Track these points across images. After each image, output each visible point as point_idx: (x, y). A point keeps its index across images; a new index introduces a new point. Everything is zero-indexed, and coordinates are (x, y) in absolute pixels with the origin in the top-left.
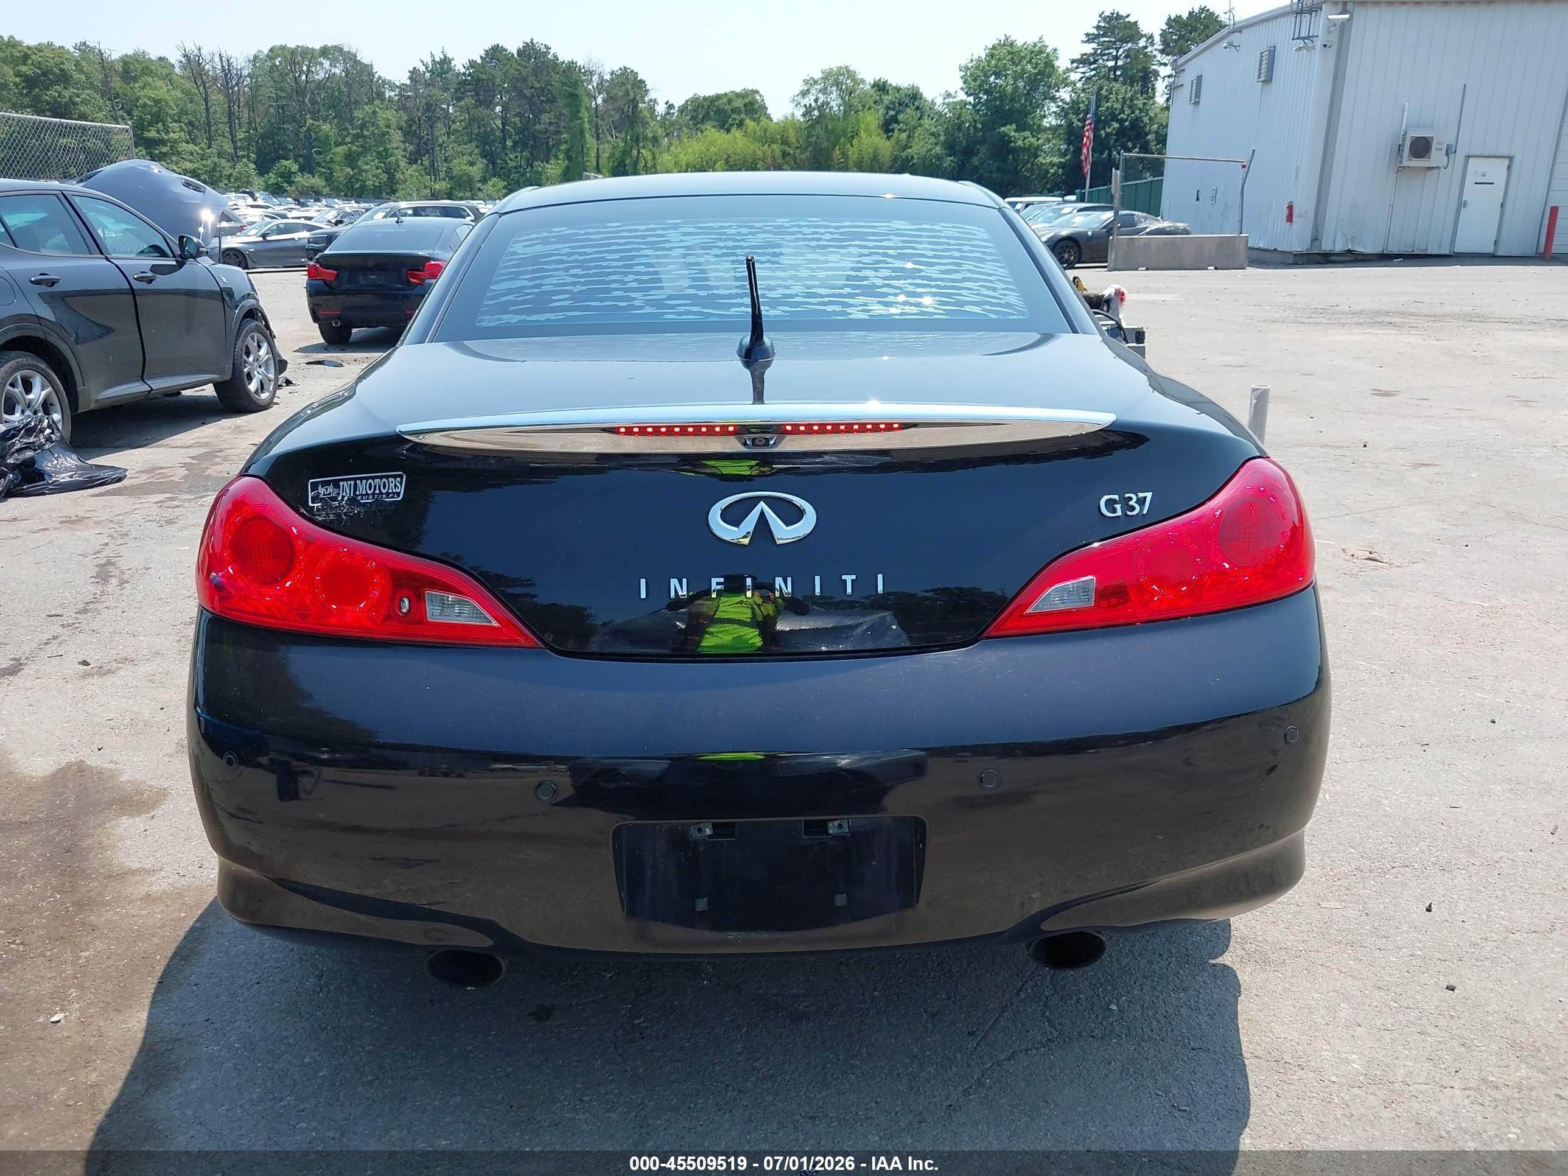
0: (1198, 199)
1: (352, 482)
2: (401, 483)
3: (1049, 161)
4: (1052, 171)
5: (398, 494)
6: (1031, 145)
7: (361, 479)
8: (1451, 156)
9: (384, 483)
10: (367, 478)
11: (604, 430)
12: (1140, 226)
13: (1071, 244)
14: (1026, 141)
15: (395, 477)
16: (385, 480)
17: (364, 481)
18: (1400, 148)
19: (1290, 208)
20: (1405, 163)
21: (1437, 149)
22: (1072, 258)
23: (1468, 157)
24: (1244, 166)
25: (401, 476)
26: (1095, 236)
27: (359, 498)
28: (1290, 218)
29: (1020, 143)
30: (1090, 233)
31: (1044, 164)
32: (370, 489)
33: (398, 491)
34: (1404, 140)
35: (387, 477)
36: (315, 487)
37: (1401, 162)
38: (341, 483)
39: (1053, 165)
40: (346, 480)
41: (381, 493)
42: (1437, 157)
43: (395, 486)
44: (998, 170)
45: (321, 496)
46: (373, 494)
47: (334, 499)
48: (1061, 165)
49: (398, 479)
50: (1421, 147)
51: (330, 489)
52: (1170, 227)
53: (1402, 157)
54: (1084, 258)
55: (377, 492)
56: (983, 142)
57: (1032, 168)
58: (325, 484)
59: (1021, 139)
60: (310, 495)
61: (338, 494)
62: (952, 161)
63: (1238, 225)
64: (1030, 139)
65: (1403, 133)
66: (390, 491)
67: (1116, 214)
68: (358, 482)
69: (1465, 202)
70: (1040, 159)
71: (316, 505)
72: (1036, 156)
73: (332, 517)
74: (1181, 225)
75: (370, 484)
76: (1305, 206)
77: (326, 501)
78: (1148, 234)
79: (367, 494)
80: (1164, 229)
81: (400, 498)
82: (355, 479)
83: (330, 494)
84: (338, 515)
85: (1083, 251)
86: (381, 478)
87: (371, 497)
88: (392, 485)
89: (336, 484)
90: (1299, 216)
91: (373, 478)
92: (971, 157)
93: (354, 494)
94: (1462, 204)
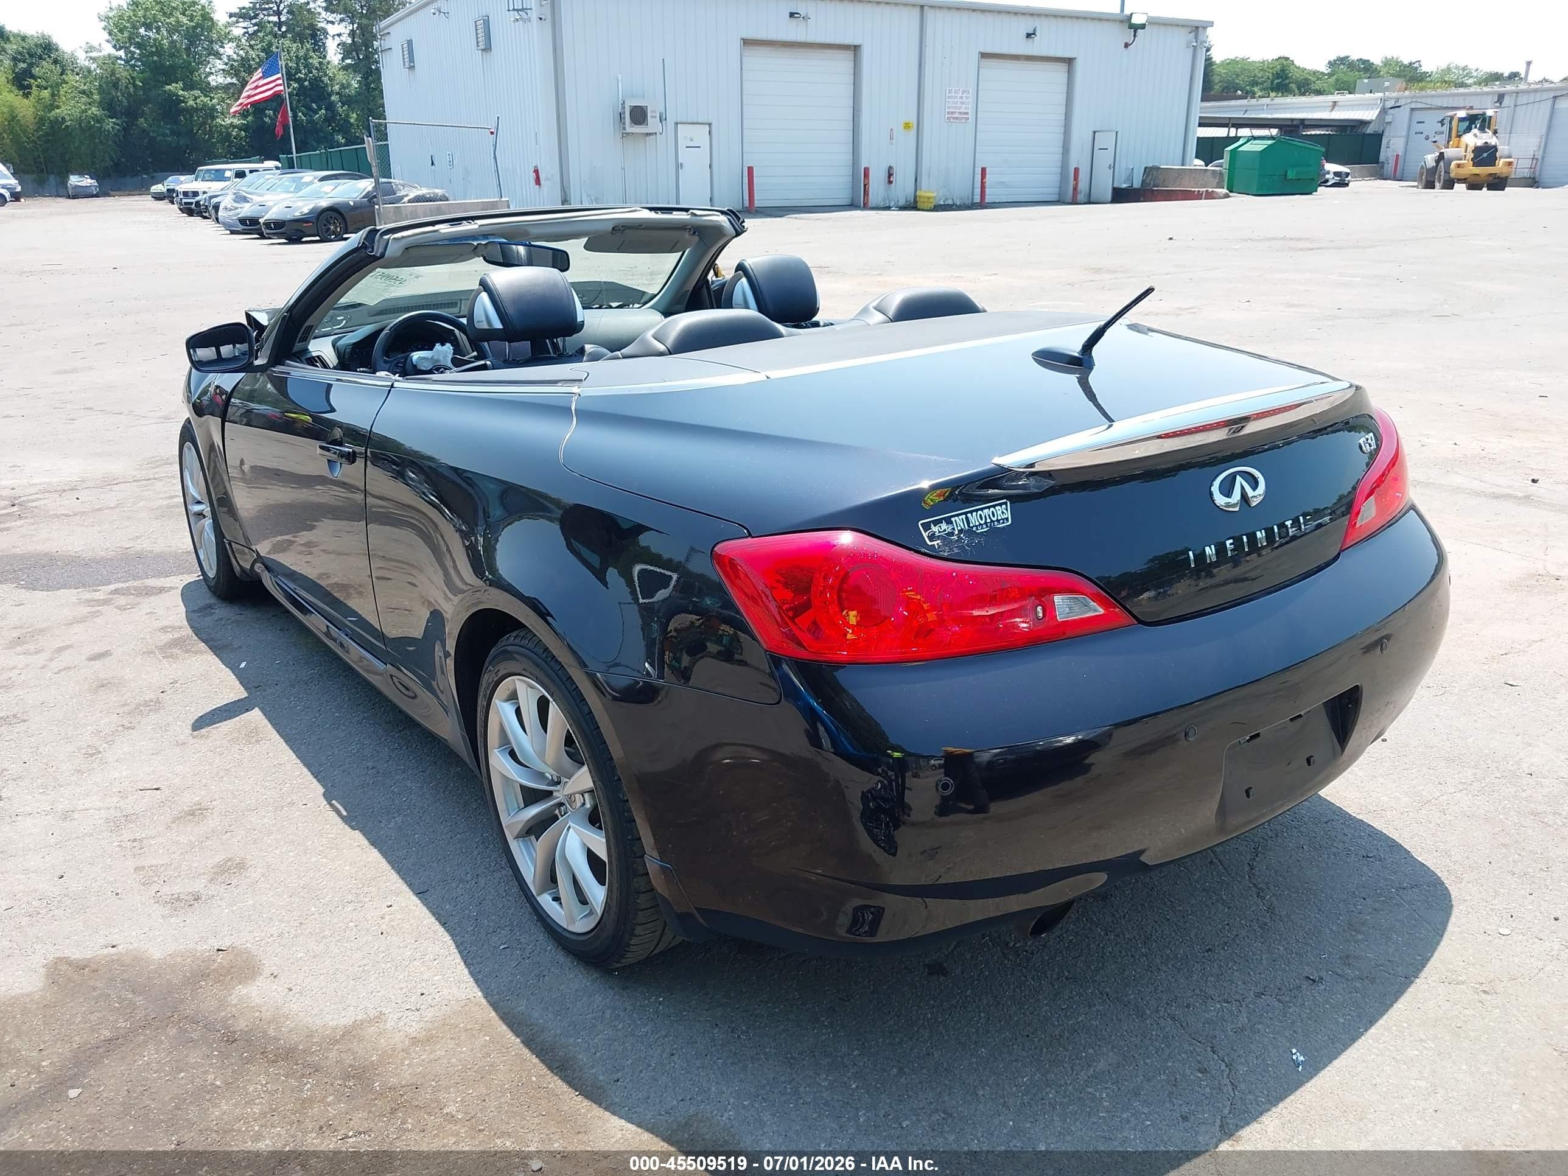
0: (433, 164)
1: (964, 516)
2: (1007, 510)
3: (229, 122)
4: (234, 133)
5: (1007, 519)
6: (204, 105)
7: (971, 512)
8: (664, 122)
9: (993, 512)
10: (977, 511)
11: (1159, 437)
12: (402, 193)
13: (335, 215)
14: (198, 101)
15: (1000, 505)
16: (992, 509)
17: (974, 514)
18: (621, 116)
19: (536, 172)
20: (629, 129)
21: (652, 117)
22: (338, 229)
23: (677, 124)
24: (492, 133)
25: (1006, 503)
26: (357, 207)
27: (974, 529)
28: (538, 181)
29: (191, 103)
30: (352, 203)
31: (225, 127)
32: (982, 519)
33: (1006, 516)
34: (623, 108)
35: (994, 506)
36: (927, 527)
37: (624, 129)
38: (953, 519)
39: (235, 127)
40: (958, 515)
41: (992, 521)
42: (653, 124)
43: (1003, 512)
44: (173, 132)
45: (937, 534)
46: (986, 523)
47: (952, 534)
48: (241, 128)
49: (1004, 506)
50: (639, 115)
51: (944, 526)
52: (429, 193)
53: (624, 123)
54: (349, 231)
55: (988, 520)
56: (147, 101)
57: (210, 130)
58: (936, 523)
59: (192, 99)
60: (925, 535)
61: (954, 529)
62: (114, 123)
63: (496, 189)
64: (202, 98)
65: (621, 102)
66: (999, 518)
67: (377, 182)
68: (969, 515)
69: (681, 164)
70: (219, 120)
71: (935, 543)
72: (213, 118)
73: (956, 551)
74: (439, 192)
75: (980, 515)
76: (550, 171)
77: (946, 537)
78: (410, 201)
79: (980, 524)
80: (423, 196)
81: (1010, 522)
82: (966, 513)
83: (945, 530)
84: (962, 548)
85: (349, 223)
86: (989, 508)
87: (984, 526)
88: (999, 512)
89: (948, 521)
90: (547, 179)
91: (982, 509)
92: (136, 119)
93: (969, 526)
94: (679, 166)
